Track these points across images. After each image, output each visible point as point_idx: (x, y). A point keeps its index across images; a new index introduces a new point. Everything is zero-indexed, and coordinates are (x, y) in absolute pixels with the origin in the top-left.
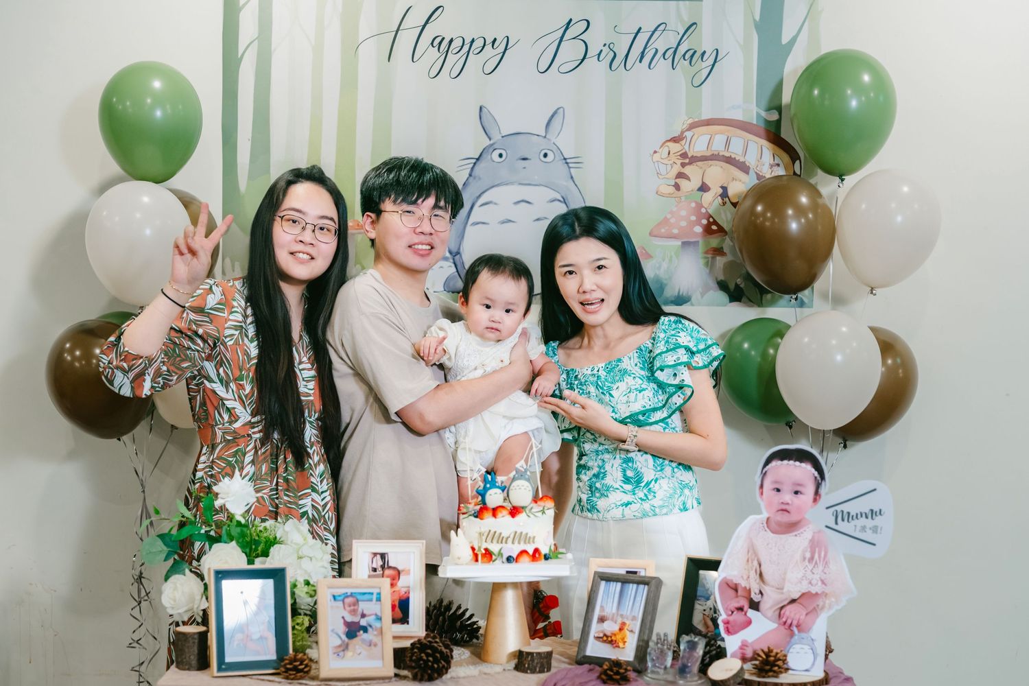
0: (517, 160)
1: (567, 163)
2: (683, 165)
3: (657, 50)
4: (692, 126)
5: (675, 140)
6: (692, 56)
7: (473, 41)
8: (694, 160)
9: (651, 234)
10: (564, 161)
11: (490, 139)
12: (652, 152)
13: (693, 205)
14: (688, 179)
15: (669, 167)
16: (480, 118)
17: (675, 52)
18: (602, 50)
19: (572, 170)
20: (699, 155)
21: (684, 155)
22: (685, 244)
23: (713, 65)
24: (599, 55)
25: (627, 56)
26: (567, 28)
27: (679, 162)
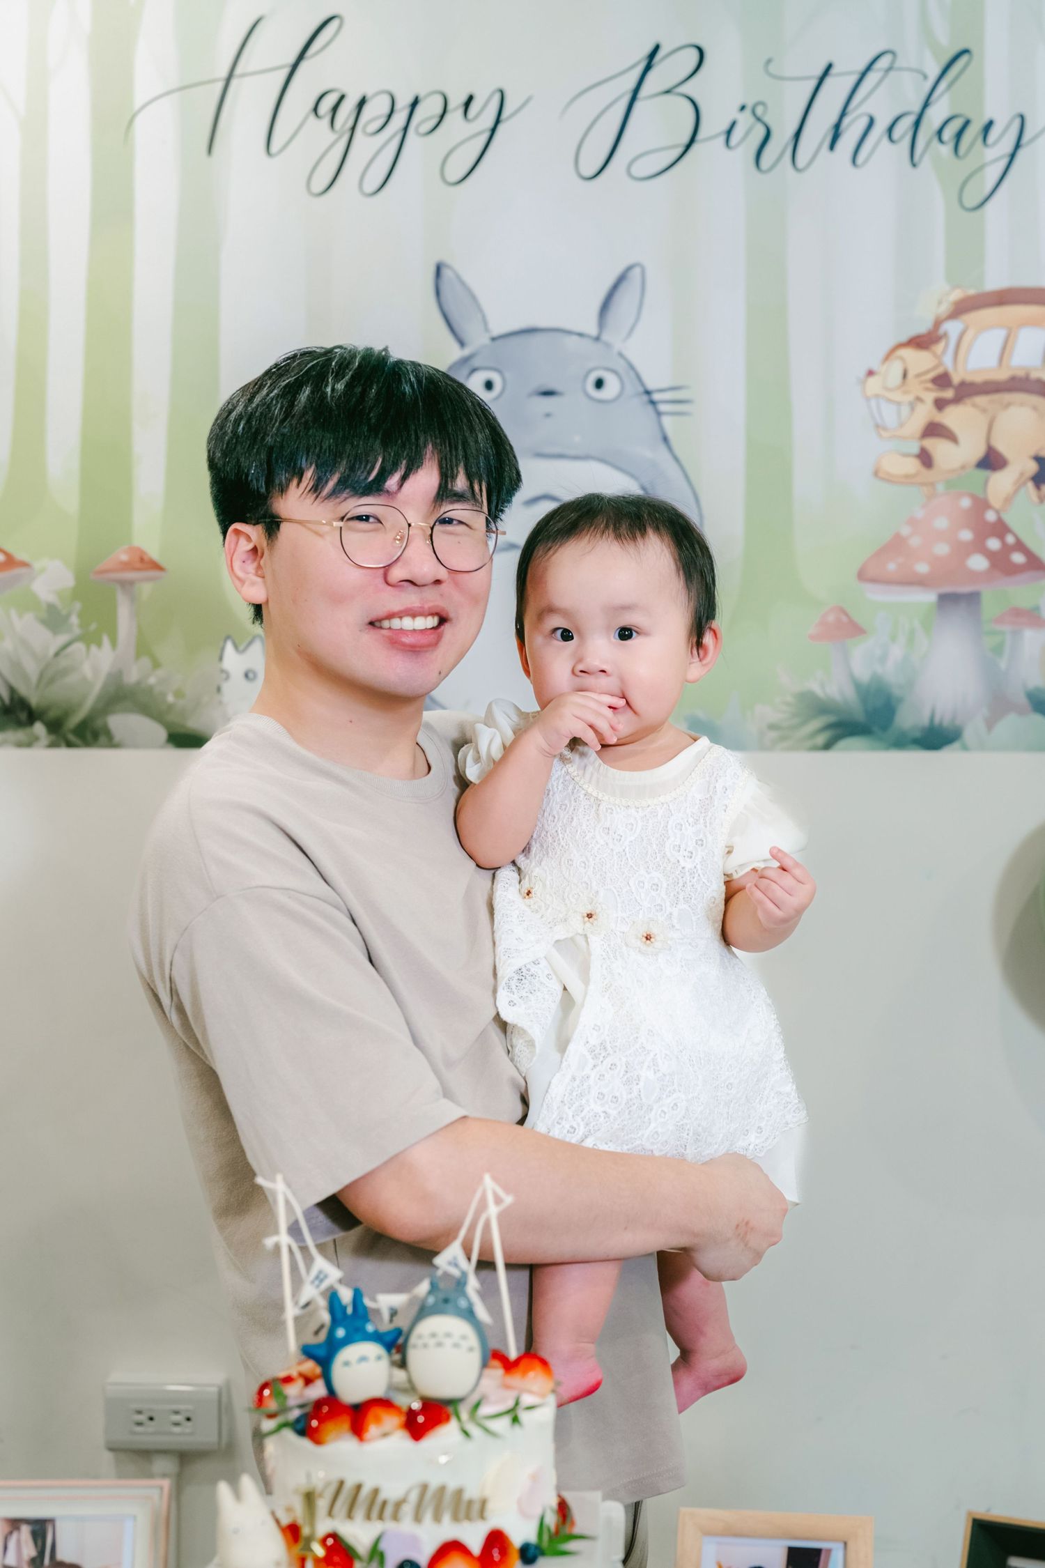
0: (530, 395)
1: (653, 403)
2: (940, 404)
3: (871, 122)
4: (962, 308)
5: (921, 342)
6: (959, 135)
7: (415, 103)
8: (966, 391)
9: (862, 576)
10: (645, 398)
11: (462, 343)
12: (862, 373)
13: (966, 503)
14: (950, 436)
15: (905, 410)
16: (438, 292)
17: (917, 124)
18: (733, 124)
19: (667, 421)
20: (978, 379)
21: (942, 380)
22: (946, 600)
23: (1013, 156)
24: (729, 132)
25: (798, 135)
26: (648, 68)
27: (930, 397)
